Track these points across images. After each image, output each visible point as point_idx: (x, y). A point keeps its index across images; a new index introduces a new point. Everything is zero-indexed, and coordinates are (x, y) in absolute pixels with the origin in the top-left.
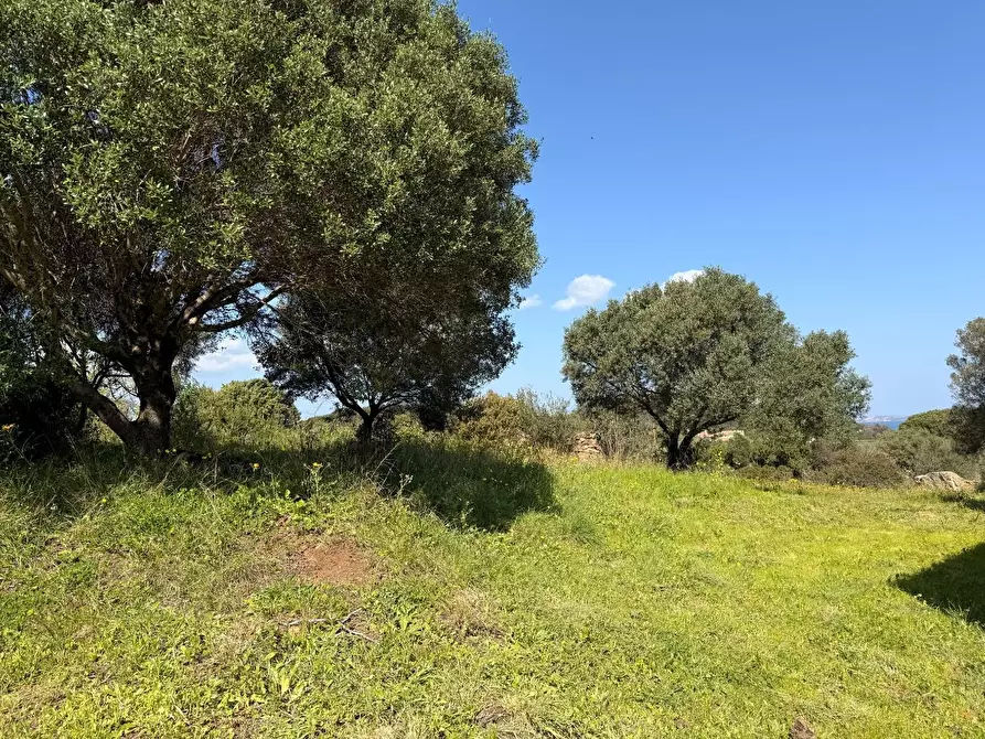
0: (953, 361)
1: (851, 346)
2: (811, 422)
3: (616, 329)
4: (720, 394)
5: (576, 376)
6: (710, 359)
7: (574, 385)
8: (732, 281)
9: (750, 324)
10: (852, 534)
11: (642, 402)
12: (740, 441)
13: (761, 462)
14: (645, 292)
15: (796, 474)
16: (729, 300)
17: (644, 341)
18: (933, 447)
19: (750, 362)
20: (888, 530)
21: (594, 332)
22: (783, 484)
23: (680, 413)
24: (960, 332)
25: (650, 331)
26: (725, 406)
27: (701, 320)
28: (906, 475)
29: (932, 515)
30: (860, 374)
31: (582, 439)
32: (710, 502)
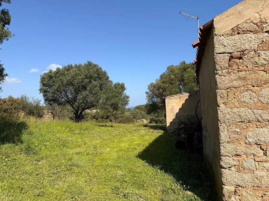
0: (147, 93)
1: (125, 87)
2: (115, 107)
3: (59, 77)
4: (91, 99)
5: (44, 92)
6: (88, 88)
7: (44, 95)
8: (95, 66)
9: (100, 79)
10: (125, 139)
11: (67, 101)
12: (97, 112)
13: (102, 118)
14: (68, 66)
15: (111, 121)
16: (94, 71)
17: (68, 81)
18: (141, 113)
19: (99, 90)
20: (134, 136)
21: (51, 77)
22: (107, 124)
23: (79, 104)
24: (148, 86)
25: (69, 78)
26: (92, 102)
27: (86, 76)
28: (135, 120)
29: (143, 131)
30: (127, 95)
31: (46, 113)
32: (85, 132)
